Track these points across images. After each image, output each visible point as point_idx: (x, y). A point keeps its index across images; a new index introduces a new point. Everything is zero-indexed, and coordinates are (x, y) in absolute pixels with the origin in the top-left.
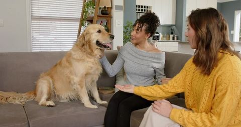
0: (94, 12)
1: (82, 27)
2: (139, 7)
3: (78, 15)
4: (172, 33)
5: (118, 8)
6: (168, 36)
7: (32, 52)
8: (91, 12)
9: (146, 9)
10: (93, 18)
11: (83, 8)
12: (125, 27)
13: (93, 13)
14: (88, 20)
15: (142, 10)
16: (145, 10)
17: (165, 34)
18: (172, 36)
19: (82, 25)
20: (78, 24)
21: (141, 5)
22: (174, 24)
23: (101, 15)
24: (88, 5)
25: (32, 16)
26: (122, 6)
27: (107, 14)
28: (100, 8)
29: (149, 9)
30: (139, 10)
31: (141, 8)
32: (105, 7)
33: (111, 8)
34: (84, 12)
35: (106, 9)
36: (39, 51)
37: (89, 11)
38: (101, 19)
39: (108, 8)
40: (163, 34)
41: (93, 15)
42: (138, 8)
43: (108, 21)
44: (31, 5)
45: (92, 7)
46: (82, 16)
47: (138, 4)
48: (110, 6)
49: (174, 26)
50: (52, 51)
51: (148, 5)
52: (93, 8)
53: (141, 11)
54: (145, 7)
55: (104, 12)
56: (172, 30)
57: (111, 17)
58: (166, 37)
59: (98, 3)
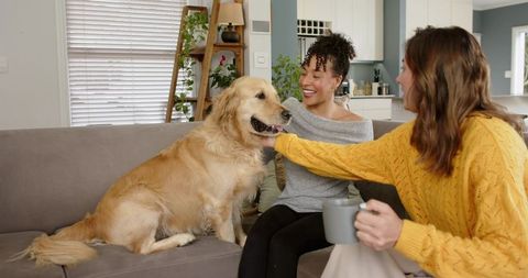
0: (206, 36)
1: (181, 70)
2: (304, 23)
3: (172, 44)
4: (377, 80)
5: (259, 26)
6: (368, 85)
7: (70, 128)
8: (200, 37)
9: (318, 28)
10: (204, 49)
11: (181, 30)
12: (275, 69)
13: (203, 39)
14: (192, 56)
15: (310, 31)
16: (316, 31)
17: (362, 82)
18: (376, 86)
19: (179, 65)
20: (171, 63)
21: (307, 19)
22: (381, 59)
23: (221, 42)
24: (192, 21)
25: (69, 48)
26: (267, 23)
27: (235, 41)
28: (219, 29)
29: (324, 28)
30: (304, 31)
31: (306, 27)
32: (230, 26)
33: (244, 27)
34: (183, 36)
35: (233, 30)
36: (85, 125)
37: (195, 35)
38: (223, 52)
39: (237, 27)
40: (356, 82)
41: (204, 43)
42: (301, 27)
43: (237, 56)
44: (68, 24)
45: (201, 26)
46: (180, 45)
47: (300, 17)
48: (243, 24)
49: (381, 65)
50: (114, 124)
51: (324, 20)
52: (204, 27)
53: (306, 34)
54: (315, 24)
55: (229, 36)
56: (377, 72)
57: (244, 47)
58: (364, 88)
59: (213, 17)
